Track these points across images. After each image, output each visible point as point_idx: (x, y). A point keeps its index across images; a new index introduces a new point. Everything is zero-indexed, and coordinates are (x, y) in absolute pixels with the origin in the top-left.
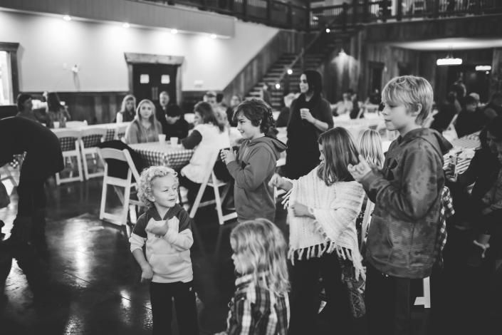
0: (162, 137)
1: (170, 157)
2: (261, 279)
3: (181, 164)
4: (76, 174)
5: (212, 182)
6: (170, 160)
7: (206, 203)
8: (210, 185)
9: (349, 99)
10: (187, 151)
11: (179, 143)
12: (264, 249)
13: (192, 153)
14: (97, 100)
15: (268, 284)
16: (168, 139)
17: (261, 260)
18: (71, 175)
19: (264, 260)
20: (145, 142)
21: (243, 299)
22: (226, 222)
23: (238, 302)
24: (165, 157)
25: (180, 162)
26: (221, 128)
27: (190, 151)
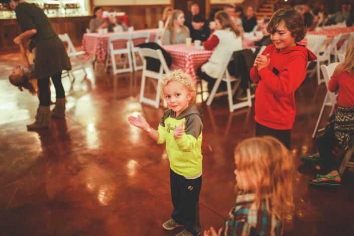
0: (189, 40)
1: (193, 57)
2: (264, 200)
3: (202, 62)
4: (128, 66)
5: (226, 78)
6: (193, 58)
7: (220, 94)
8: (224, 80)
9: (346, 9)
10: (207, 52)
11: (201, 45)
12: (268, 171)
13: (211, 54)
14: (148, 11)
15: (271, 207)
16: (193, 41)
17: (265, 181)
18: (125, 66)
19: (267, 181)
20: (176, 43)
21: (243, 220)
22: (235, 110)
23: (237, 222)
24: (189, 57)
25: (201, 61)
26: (237, 33)
27: (210, 52)
